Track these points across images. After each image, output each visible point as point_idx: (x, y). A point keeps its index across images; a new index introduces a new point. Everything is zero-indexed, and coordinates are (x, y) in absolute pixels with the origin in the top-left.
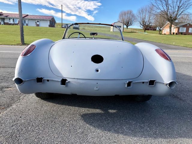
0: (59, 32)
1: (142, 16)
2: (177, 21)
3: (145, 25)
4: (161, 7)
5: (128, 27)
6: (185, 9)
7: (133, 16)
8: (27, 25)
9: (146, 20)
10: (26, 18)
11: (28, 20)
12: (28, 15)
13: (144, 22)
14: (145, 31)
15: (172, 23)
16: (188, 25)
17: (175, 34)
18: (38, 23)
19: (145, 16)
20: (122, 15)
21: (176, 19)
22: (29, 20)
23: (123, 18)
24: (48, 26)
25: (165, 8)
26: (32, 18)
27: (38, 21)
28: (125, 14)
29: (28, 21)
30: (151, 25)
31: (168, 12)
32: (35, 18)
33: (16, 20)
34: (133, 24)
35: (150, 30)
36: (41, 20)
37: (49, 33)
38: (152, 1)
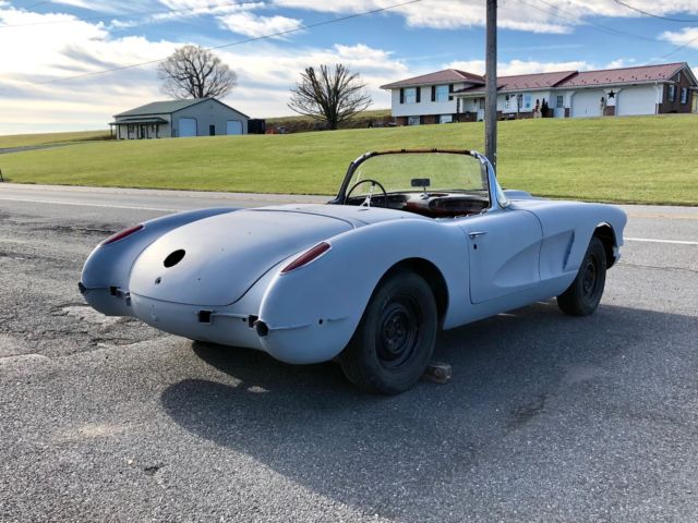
0: (681, 134)
8: (567, 113)
10: (568, 85)
11: (571, 93)
12: (576, 74)
18: (611, 102)
22: (577, 91)
24: (653, 110)
26: (590, 82)
27: (612, 95)
29: (572, 96)
32: (602, 82)
33: (529, 99)
36: (624, 87)
37: (631, 141)
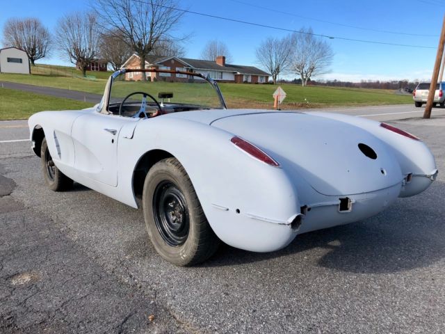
1: (71, 35)
2: (151, 53)
3: (83, 58)
4: (115, 19)
5: (36, 62)
6: (165, 30)
7: (44, 33)
9: (84, 46)
13: (77, 51)
14: (84, 74)
15: (144, 56)
16: (173, 62)
17: (152, 80)
19: (79, 35)
20: (13, 28)
21: (150, 49)
23: (16, 38)
25: (126, 22)
28: (21, 27)
30: (97, 60)
31: (133, 33)
34: (47, 55)
35: (93, 69)
38: (94, 5)
